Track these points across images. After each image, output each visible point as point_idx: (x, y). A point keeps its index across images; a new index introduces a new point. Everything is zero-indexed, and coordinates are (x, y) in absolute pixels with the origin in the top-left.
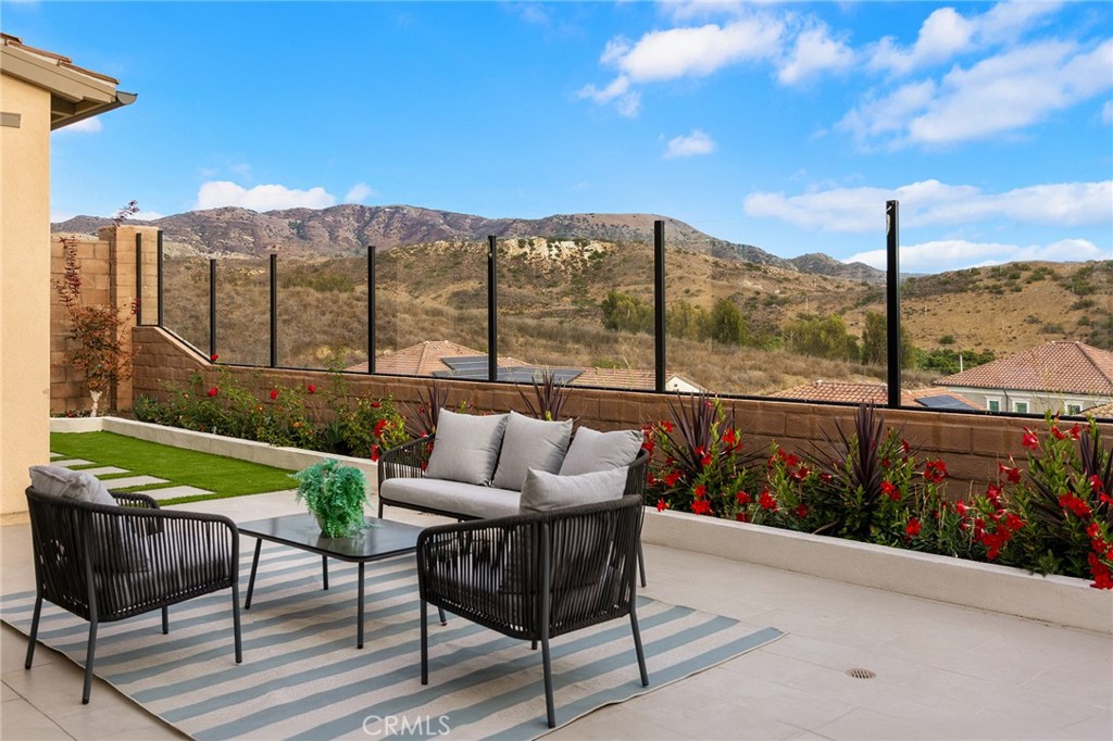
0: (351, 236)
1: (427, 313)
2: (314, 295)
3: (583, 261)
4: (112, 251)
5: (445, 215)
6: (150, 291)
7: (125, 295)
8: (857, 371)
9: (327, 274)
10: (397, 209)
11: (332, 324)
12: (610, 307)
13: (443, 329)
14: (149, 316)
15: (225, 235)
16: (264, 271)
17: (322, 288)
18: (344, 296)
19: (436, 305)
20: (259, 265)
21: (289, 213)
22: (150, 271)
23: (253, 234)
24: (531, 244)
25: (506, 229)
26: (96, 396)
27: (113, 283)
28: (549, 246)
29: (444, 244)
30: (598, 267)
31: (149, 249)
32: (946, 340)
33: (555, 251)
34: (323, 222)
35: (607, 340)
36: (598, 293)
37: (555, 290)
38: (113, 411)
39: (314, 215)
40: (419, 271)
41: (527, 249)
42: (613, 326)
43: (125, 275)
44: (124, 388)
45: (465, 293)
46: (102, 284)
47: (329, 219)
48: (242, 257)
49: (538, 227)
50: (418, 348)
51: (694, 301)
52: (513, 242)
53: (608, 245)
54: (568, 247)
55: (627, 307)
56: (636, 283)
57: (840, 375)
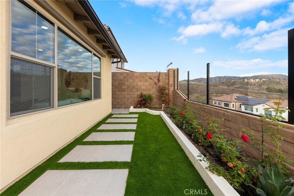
0: (218, 80)
1: (232, 90)
3: (261, 82)
4: (169, 74)
6: (176, 82)
7: (171, 83)
9: (215, 85)
11: (216, 91)
12: (268, 89)
13: (235, 92)
14: (176, 88)
17: (214, 86)
18: (218, 87)
23: (204, 81)
24: (250, 80)
25: (245, 78)
26: (163, 105)
28: (254, 80)
29: (233, 80)
31: (176, 73)
33: (255, 81)
34: (214, 79)
36: (264, 87)
37: (254, 86)
40: (229, 84)
41: (249, 81)
43: (171, 78)
44: (171, 103)
45: (237, 87)
47: (215, 78)
48: (203, 83)
49: (251, 77)
50: (232, 94)
52: (246, 80)
53: (266, 79)
54: (257, 80)
55: (272, 89)
56: (273, 85)
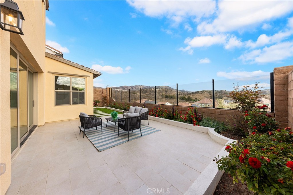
2: (133, 94)
4: (107, 90)
5: (146, 86)
6: (111, 94)
7: (108, 94)
8: (187, 102)
10: (141, 86)
11: (135, 97)
12: (162, 95)
14: (111, 96)
15: (125, 88)
16: (129, 92)
18: (136, 94)
19: (145, 95)
20: (128, 91)
21: (131, 86)
22: (111, 92)
23: (128, 88)
26: (105, 105)
27: (107, 93)
29: (146, 89)
30: (161, 91)
31: (111, 90)
32: (196, 98)
35: (161, 99)
36: (161, 94)
38: (107, 106)
39: (133, 86)
40: (143, 92)
42: (162, 97)
43: (108, 92)
44: (108, 104)
46: (106, 93)
47: (135, 87)
50: (142, 99)
51: (170, 95)
52: (153, 89)
53: (162, 89)
55: (164, 95)
56: (165, 93)
57: (185, 102)
